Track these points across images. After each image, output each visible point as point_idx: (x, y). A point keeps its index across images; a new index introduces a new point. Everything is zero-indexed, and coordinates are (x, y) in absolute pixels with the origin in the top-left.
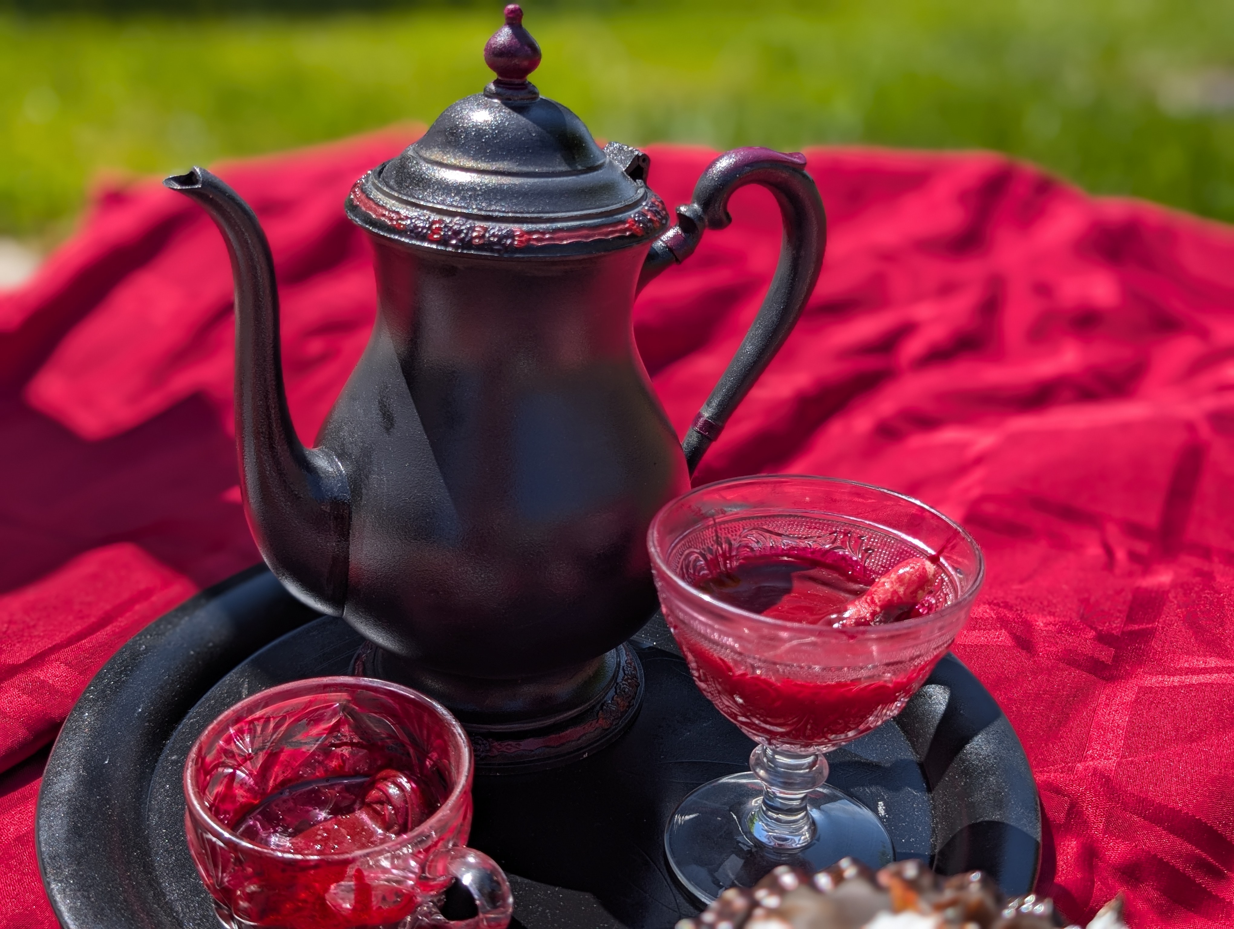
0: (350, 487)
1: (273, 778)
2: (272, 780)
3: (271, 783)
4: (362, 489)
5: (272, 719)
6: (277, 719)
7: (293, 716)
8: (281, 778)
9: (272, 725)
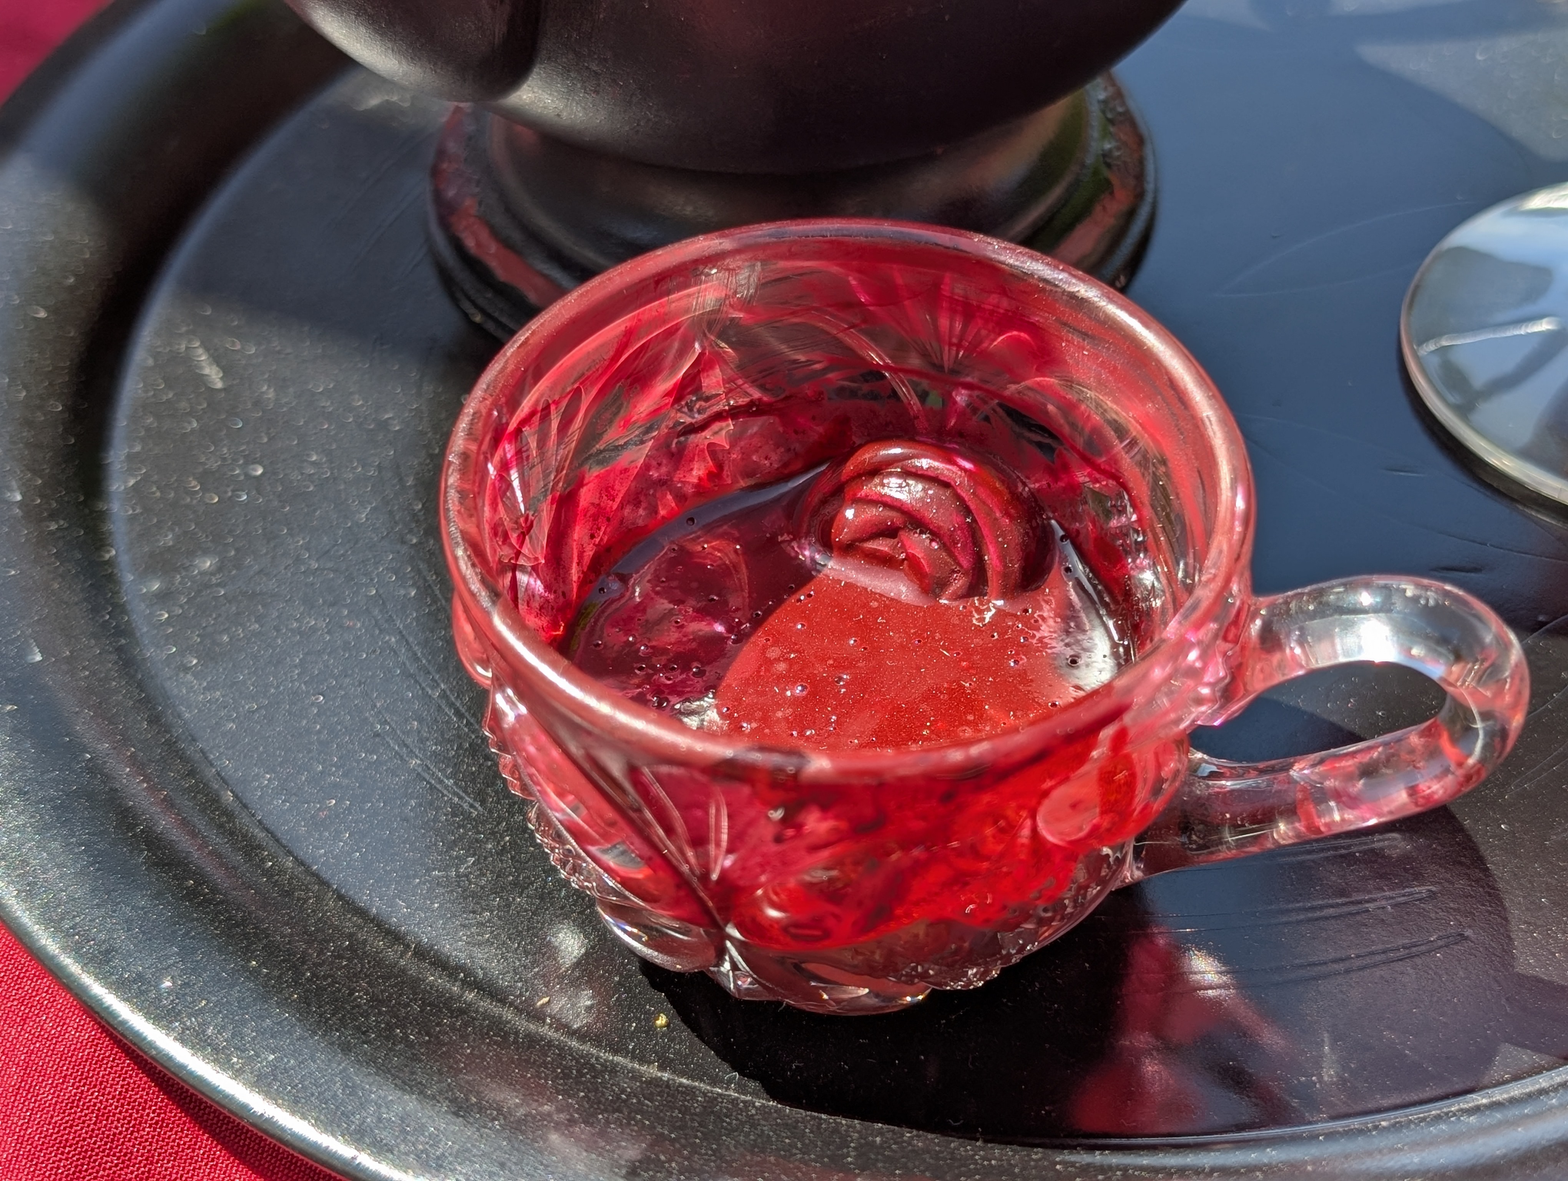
1: (575, 560)
2: (574, 565)
3: (575, 573)
5: (553, 408)
6: (564, 404)
9: (555, 422)
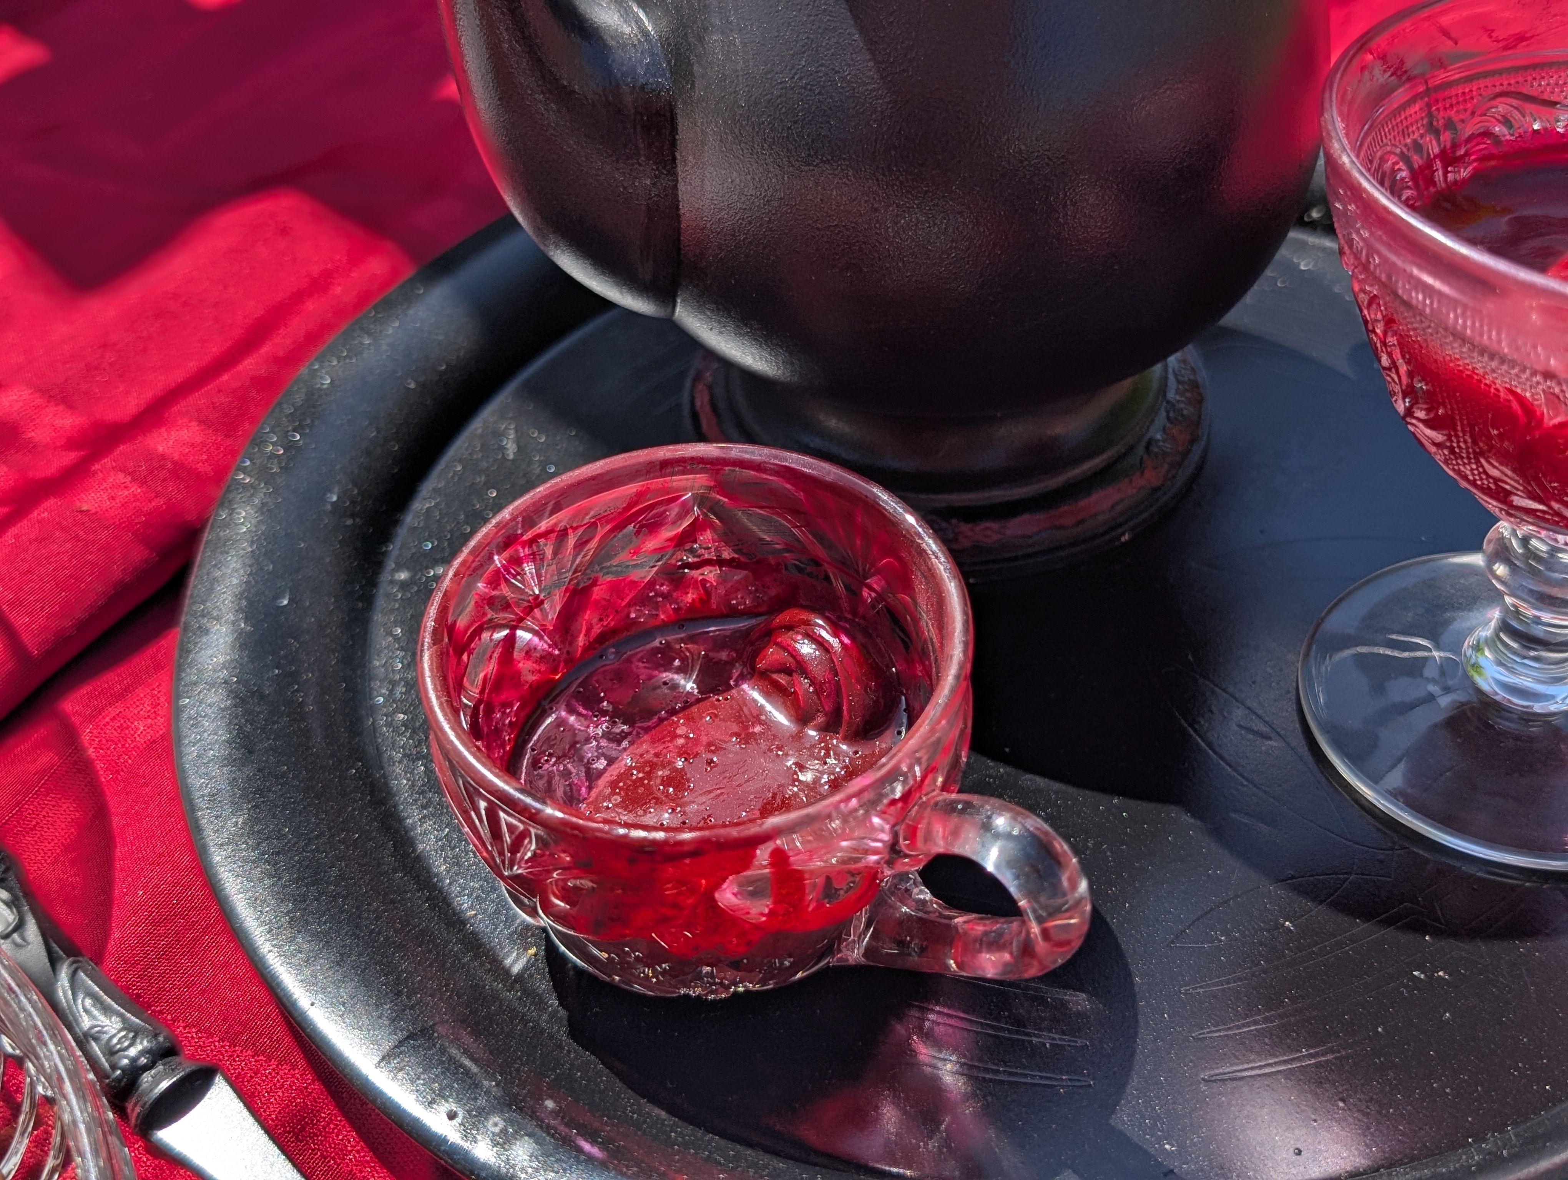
0: (669, 63)
2: (582, 635)
4: (692, 65)
5: (570, 531)
6: (580, 531)
7: (607, 522)
8: (597, 630)
9: (572, 540)
